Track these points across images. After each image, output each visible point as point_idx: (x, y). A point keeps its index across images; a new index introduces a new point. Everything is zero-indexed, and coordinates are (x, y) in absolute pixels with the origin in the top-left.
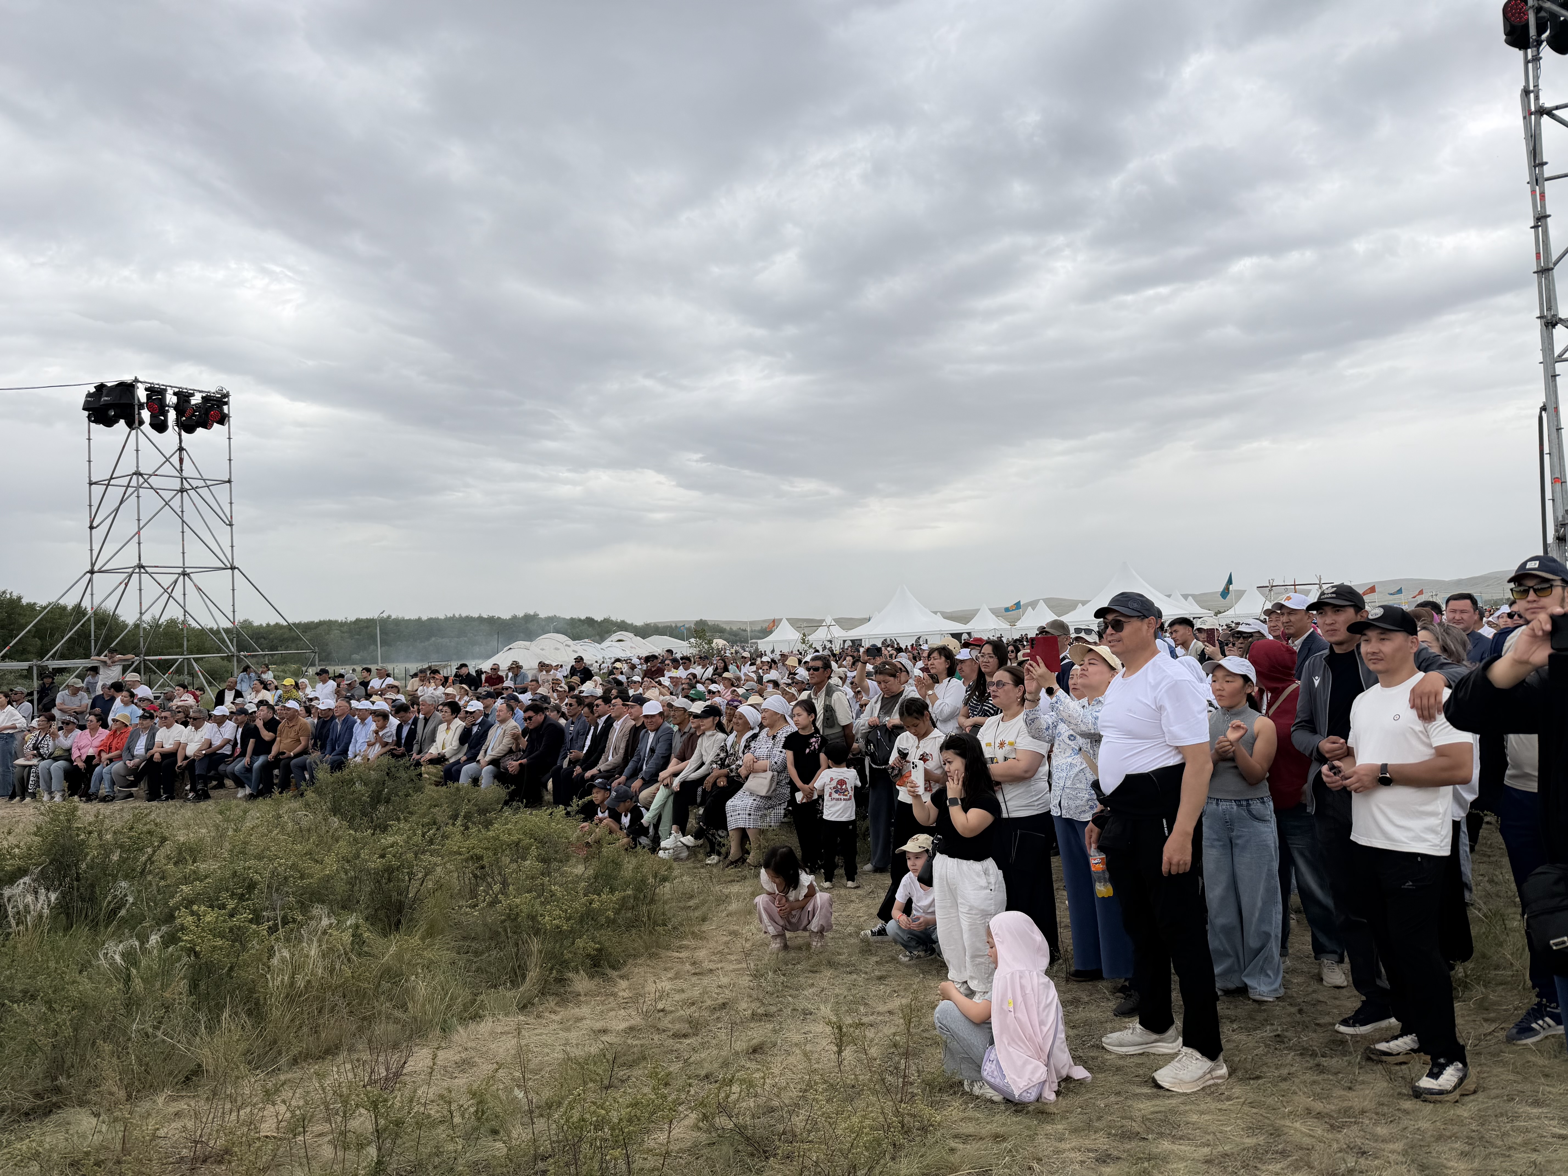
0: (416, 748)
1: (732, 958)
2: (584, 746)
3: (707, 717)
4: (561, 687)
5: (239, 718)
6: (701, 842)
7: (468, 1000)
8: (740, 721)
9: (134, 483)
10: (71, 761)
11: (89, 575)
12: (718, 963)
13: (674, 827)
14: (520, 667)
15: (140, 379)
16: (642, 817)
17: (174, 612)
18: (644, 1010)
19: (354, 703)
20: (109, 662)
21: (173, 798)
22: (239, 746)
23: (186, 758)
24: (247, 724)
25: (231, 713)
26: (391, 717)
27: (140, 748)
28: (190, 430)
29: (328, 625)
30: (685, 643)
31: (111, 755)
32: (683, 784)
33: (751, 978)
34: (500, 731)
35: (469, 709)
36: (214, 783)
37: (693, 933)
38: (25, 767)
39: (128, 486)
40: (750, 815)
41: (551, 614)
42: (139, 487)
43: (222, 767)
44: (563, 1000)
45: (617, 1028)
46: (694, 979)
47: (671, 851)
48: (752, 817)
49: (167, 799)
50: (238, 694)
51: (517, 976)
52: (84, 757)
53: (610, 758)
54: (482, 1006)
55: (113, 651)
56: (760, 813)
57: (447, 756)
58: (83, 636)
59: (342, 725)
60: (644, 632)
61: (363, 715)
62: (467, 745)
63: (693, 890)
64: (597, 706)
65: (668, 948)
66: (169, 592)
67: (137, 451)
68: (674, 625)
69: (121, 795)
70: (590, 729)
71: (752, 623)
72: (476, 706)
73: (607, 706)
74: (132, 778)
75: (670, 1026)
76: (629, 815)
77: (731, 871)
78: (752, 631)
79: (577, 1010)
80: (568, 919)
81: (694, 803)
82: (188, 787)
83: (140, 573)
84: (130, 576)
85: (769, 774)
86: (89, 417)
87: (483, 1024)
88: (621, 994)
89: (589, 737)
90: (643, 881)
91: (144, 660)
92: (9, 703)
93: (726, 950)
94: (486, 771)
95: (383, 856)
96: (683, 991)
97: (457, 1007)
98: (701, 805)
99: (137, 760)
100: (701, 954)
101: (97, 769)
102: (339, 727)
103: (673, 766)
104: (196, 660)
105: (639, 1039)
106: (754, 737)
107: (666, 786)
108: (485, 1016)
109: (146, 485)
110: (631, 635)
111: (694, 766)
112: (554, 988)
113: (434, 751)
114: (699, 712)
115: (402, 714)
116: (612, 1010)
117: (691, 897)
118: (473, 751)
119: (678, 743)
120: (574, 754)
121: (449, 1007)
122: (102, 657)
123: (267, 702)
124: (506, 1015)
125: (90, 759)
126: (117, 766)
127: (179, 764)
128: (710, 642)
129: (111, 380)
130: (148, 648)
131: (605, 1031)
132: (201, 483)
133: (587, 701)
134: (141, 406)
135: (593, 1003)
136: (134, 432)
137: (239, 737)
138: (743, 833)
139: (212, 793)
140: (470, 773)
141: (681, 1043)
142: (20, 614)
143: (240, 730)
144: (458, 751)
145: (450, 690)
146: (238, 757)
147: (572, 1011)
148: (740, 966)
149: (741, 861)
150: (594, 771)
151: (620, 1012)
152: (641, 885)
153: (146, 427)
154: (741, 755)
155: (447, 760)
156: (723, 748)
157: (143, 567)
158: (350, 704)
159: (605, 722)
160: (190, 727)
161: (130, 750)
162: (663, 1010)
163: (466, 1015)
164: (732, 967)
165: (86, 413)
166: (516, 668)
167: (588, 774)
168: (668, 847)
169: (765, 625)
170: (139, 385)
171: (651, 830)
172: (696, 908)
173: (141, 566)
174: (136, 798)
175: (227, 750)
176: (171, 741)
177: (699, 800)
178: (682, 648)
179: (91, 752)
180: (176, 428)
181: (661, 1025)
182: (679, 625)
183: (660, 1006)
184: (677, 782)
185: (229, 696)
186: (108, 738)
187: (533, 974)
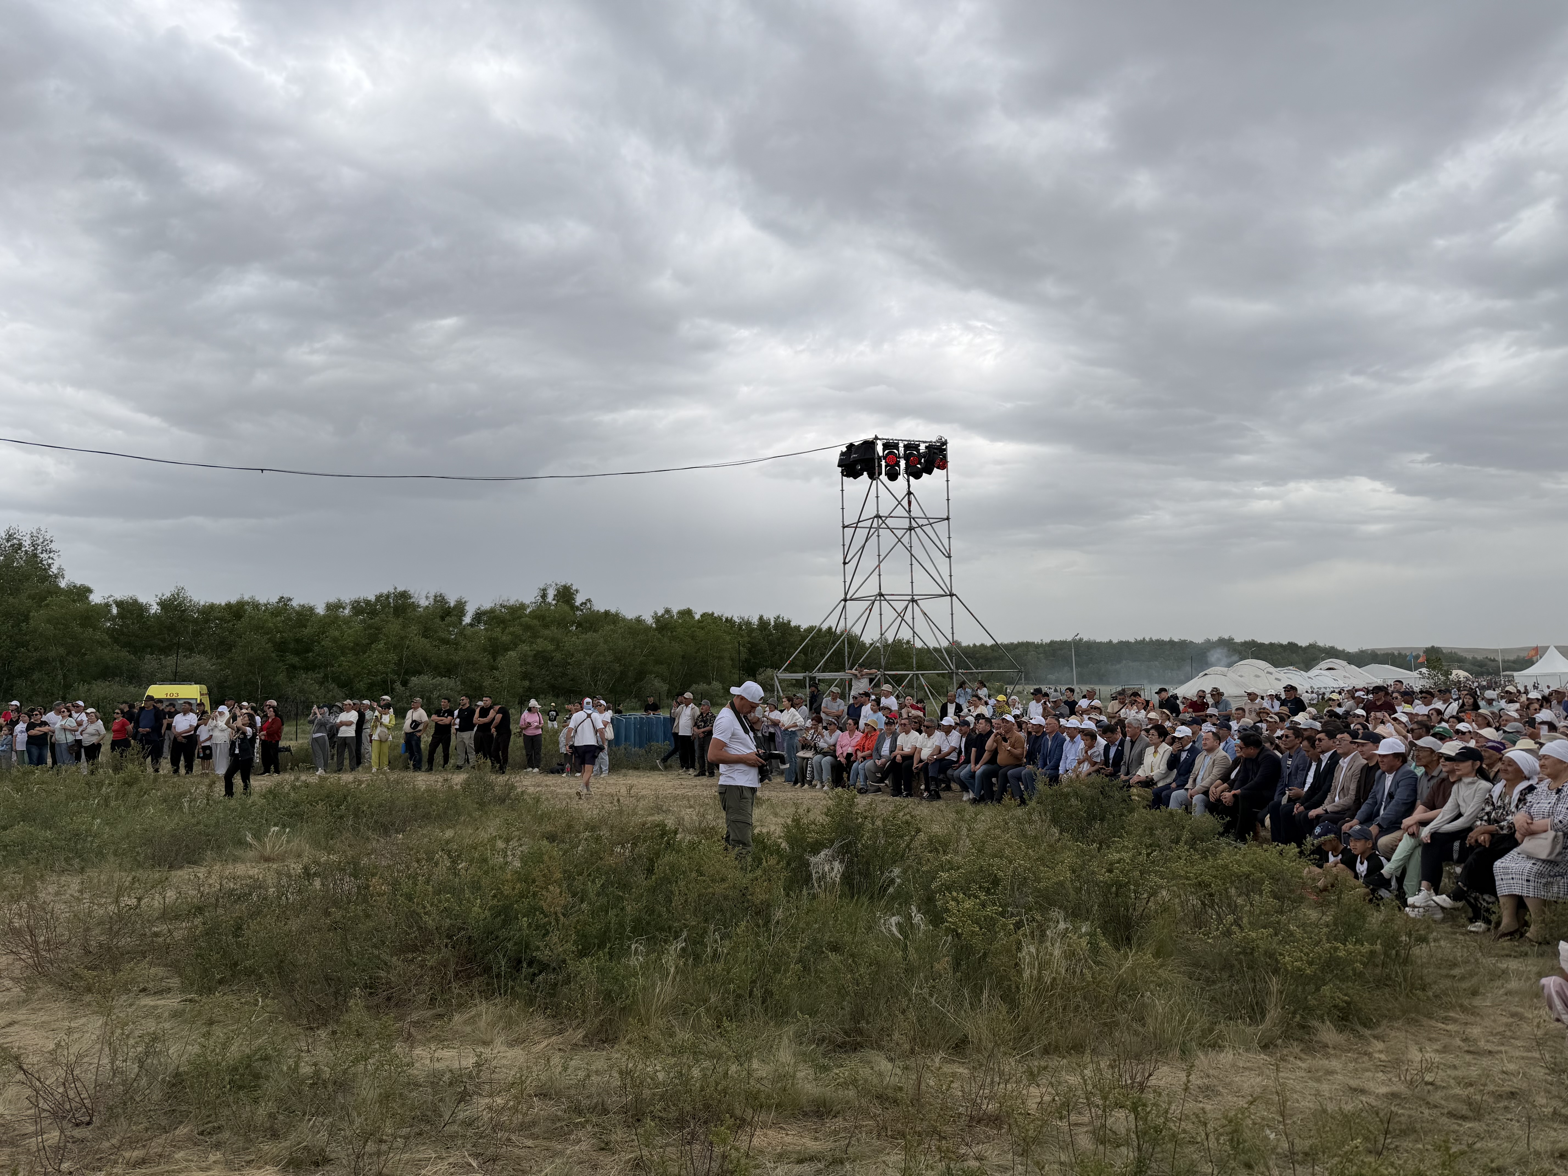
0: (1123, 769)
1: (1519, 1043)
2: (1304, 783)
3: (1463, 761)
4: (1271, 717)
5: (963, 728)
6: (1460, 904)
7: (1206, 1027)
8: (1509, 768)
9: (875, 525)
10: (835, 757)
11: (843, 603)
12: (1497, 1045)
13: (1424, 883)
14: (1222, 694)
15: (879, 437)
16: (1382, 867)
17: (905, 634)
18: (1408, 1078)
19: (1063, 721)
20: (859, 675)
21: (911, 796)
22: (963, 754)
23: (921, 761)
24: (969, 735)
25: (956, 724)
26: (1098, 737)
27: (885, 749)
28: (917, 476)
29: (1027, 645)
30: (1415, 674)
31: (864, 753)
32: (1434, 835)
33: (1547, 1071)
34: (1208, 761)
35: (1176, 734)
36: (943, 785)
37: (1461, 1006)
38: (804, 758)
39: (871, 528)
40: (1528, 881)
41: (1248, 638)
42: (879, 527)
43: (949, 772)
44: (1308, 1047)
45: (1377, 1091)
46: (1468, 1058)
47: (1421, 910)
48: (1532, 884)
49: (907, 796)
50: (959, 708)
51: (1257, 1012)
52: (845, 754)
53: (1337, 798)
54: (1221, 1036)
55: (861, 666)
56: (1544, 881)
57: (1156, 779)
58: (839, 653)
59: (1052, 741)
60: (1360, 659)
61: (1074, 732)
62: (1175, 771)
63: (1455, 958)
64: (1320, 740)
65: (1430, 1016)
66: (901, 616)
67: (877, 497)
68: (1396, 653)
69: (873, 789)
70: (1310, 765)
71: (1504, 651)
72: (1183, 731)
73: (1331, 742)
74: (879, 775)
75: (1443, 1102)
76: (1366, 863)
77: (1505, 943)
78: (1504, 661)
79: (1327, 1062)
80: (1311, 963)
81: (1449, 859)
82: (923, 787)
83: (880, 600)
84: (873, 603)
85: (1551, 834)
86: (842, 472)
87: (1223, 1055)
88: (1377, 1055)
89: (1311, 774)
90: (1395, 937)
91: (885, 674)
92: (793, 706)
93: (1509, 1033)
94: (1196, 799)
95: (1110, 871)
96: (1455, 1067)
97: (1196, 1031)
98: (1459, 862)
99: (883, 760)
100: (1475, 1031)
101: (855, 765)
102: (1050, 743)
103: (1420, 813)
104: (922, 675)
105: (1403, 1108)
106: (1531, 789)
107: (1412, 835)
108: (1224, 1047)
109: (884, 526)
110: (1344, 663)
111: (1448, 817)
112: (1299, 1033)
113: (1142, 773)
114: (1453, 754)
115: (1109, 734)
116: (1368, 1070)
117: (1455, 965)
118: (1182, 778)
119: (1425, 789)
120: (1295, 790)
121: (1187, 1030)
122: (853, 671)
123: (983, 715)
124: (1247, 1050)
125: (849, 755)
126: (869, 763)
127: (915, 765)
128: (1447, 674)
129: (857, 439)
130: (886, 663)
131: (1363, 1091)
132: (925, 522)
133: (1306, 734)
134: (880, 459)
135: (1344, 1058)
136: (875, 482)
137: (963, 746)
138: (1519, 902)
139: (942, 794)
140: (1180, 800)
141: (1460, 1125)
142: (790, 634)
143: (964, 739)
144: (1165, 776)
145: (1152, 715)
146: (964, 763)
147: (1321, 1062)
148: (1530, 1054)
149: (1518, 932)
150: (1319, 811)
151: (1377, 1075)
152: (1391, 942)
153: (883, 477)
154: (1513, 810)
155: (1156, 784)
156: (1489, 801)
157: (883, 595)
158: (1059, 722)
159: (1330, 758)
160: (923, 734)
161: (878, 750)
162: (1432, 1084)
163: (1205, 1041)
164: (1517, 1053)
165: (840, 469)
166: (1217, 694)
167: (1313, 813)
168: (1417, 904)
169: (1523, 654)
170: (878, 442)
171: (1394, 883)
172: (1463, 978)
173: (881, 595)
174: (883, 793)
175: (953, 757)
176: (909, 746)
177: (1455, 856)
178: (1415, 680)
179: (850, 750)
180: (906, 476)
181: (1430, 1099)
182: (1403, 652)
183: (1428, 1078)
184: (1425, 832)
185: (951, 709)
186: (862, 739)
187: (1273, 1013)
